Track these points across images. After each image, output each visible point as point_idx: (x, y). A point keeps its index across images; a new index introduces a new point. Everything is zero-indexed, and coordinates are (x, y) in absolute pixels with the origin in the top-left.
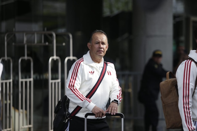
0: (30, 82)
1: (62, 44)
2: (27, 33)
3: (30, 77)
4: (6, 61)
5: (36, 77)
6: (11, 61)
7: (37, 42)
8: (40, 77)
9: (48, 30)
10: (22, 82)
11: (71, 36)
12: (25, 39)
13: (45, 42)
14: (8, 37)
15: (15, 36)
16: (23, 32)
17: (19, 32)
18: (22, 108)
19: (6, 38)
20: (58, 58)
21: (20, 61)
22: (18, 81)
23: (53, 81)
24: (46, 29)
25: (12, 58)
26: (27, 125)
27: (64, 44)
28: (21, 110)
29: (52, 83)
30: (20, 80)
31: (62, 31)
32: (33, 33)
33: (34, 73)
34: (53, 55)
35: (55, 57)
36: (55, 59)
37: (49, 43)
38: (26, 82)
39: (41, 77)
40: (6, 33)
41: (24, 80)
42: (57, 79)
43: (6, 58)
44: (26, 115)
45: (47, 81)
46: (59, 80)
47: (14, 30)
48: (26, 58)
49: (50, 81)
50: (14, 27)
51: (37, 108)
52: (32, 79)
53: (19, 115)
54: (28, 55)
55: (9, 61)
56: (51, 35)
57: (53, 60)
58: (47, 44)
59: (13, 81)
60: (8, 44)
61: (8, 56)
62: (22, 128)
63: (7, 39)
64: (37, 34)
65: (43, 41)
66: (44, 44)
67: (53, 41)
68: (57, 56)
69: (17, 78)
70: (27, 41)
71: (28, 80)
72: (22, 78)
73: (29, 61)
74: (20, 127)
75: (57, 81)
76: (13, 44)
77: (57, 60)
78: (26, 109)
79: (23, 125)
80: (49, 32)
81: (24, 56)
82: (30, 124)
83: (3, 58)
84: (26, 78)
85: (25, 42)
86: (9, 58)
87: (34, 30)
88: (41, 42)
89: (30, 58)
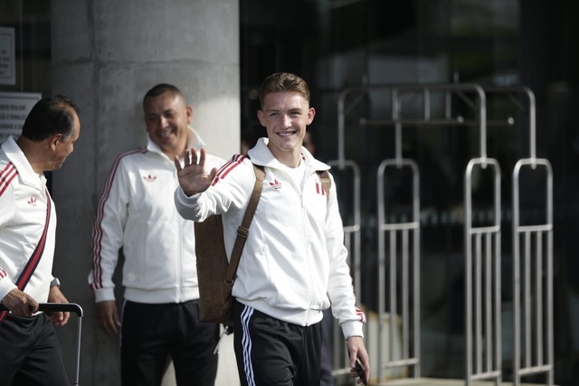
0: (411, 232)
1: (506, 119)
2: (403, 89)
3: (410, 220)
4: (342, 172)
5: (429, 219)
6: (357, 171)
7: (432, 117)
8: (439, 218)
9: (462, 80)
10: (387, 233)
11: (532, 96)
12: (397, 107)
13: (454, 115)
14: (348, 100)
15: (367, 98)
16: (391, 86)
17: (378, 86)
18: (387, 309)
19: (341, 106)
20: (492, 161)
21: (381, 170)
22: (376, 230)
23: (479, 231)
24: (456, 77)
25: (359, 163)
26: (402, 358)
27: (511, 121)
28: (384, 316)
29: (474, 237)
30: (383, 227)
31: (505, 80)
32: (418, 89)
33: (422, 207)
34: (478, 155)
35: (484, 160)
36: (484, 166)
37: (465, 117)
38: (399, 233)
39: (444, 218)
40: (341, 90)
41: (393, 227)
42: (491, 224)
43: (342, 163)
44: (401, 328)
45: (459, 230)
46: (497, 228)
47: (364, 80)
48: (399, 161)
49: (470, 231)
50: (366, 71)
51: (430, 309)
52: (415, 225)
53: (380, 329)
54: (405, 155)
55: (349, 171)
56: (474, 95)
57: (477, 167)
58: (460, 120)
59: (363, 230)
60: (348, 122)
61: (347, 157)
62: (387, 368)
63: (346, 107)
64: (432, 91)
65: (448, 113)
66: (452, 122)
67: (478, 112)
68: (489, 156)
69: (372, 222)
70: (403, 114)
71: (405, 227)
72: (388, 221)
73: (407, 171)
74: (383, 365)
75: (489, 230)
76: (363, 121)
77: (490, 167)
78: (399, 311)
79: (391, 359)
80: (467, 86)
81: (393, 156)
82: (411, 355)
83: (335, 163)
84: (398, 221)
85: (395, 116)
86: (350, 163)
87: (422, 80)
88: (443, 116)
89: (409, 162)
